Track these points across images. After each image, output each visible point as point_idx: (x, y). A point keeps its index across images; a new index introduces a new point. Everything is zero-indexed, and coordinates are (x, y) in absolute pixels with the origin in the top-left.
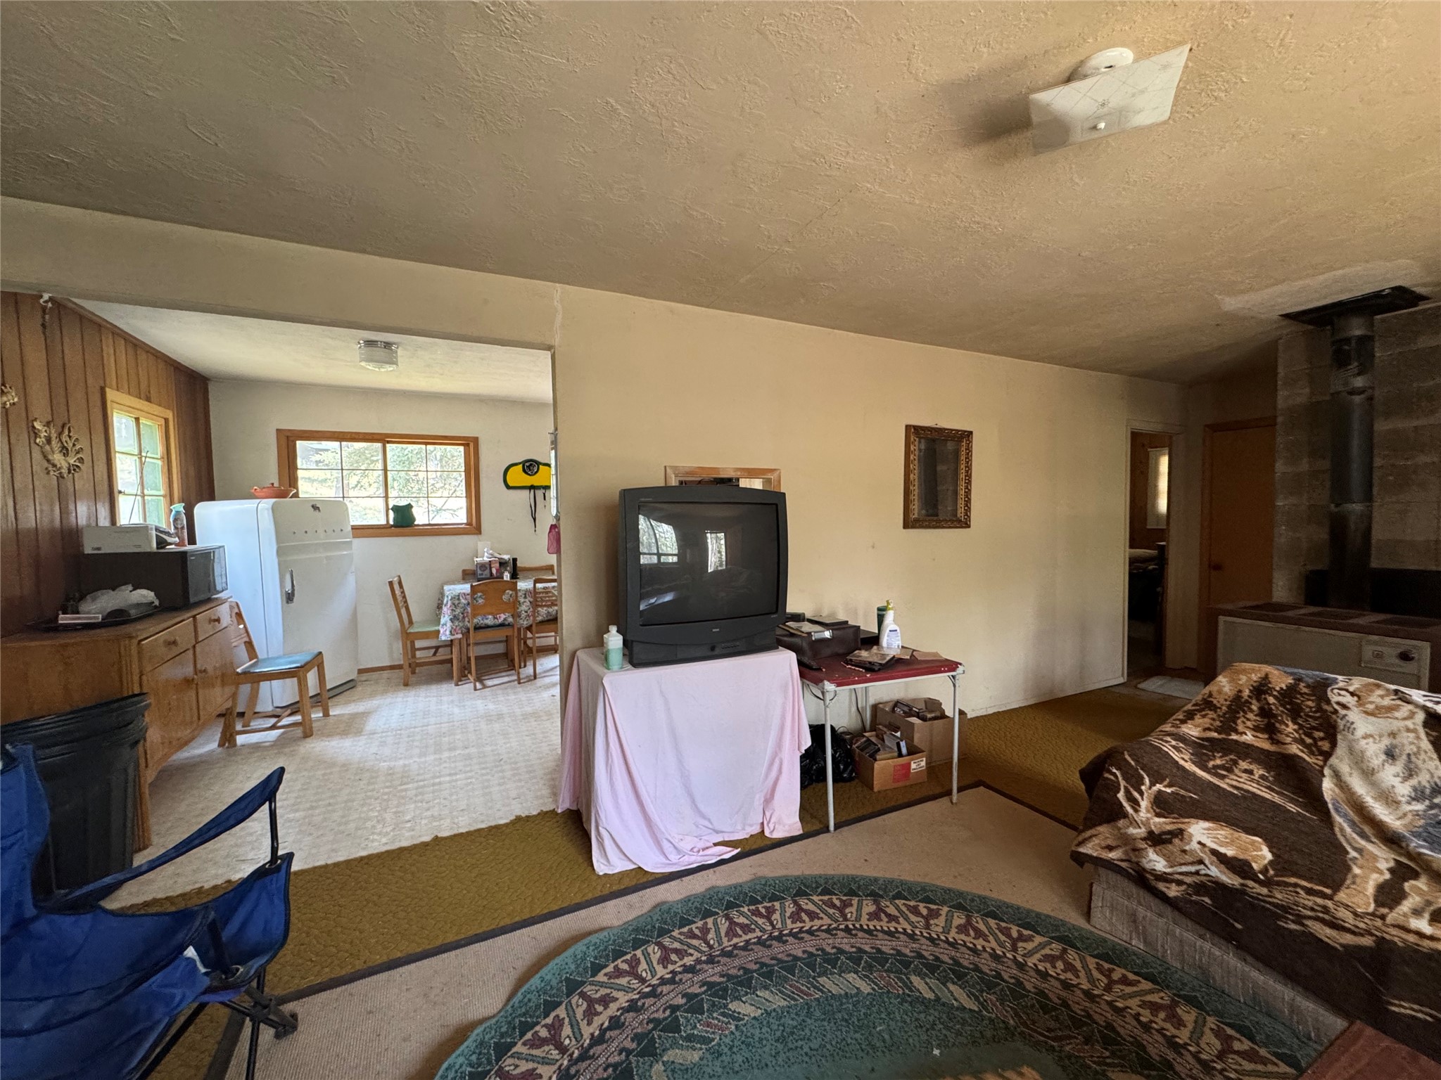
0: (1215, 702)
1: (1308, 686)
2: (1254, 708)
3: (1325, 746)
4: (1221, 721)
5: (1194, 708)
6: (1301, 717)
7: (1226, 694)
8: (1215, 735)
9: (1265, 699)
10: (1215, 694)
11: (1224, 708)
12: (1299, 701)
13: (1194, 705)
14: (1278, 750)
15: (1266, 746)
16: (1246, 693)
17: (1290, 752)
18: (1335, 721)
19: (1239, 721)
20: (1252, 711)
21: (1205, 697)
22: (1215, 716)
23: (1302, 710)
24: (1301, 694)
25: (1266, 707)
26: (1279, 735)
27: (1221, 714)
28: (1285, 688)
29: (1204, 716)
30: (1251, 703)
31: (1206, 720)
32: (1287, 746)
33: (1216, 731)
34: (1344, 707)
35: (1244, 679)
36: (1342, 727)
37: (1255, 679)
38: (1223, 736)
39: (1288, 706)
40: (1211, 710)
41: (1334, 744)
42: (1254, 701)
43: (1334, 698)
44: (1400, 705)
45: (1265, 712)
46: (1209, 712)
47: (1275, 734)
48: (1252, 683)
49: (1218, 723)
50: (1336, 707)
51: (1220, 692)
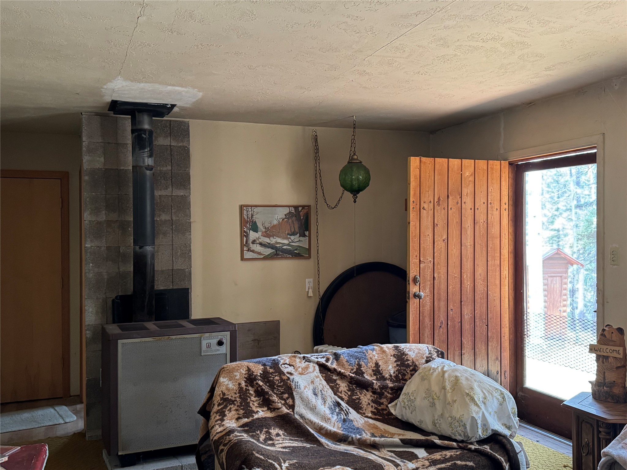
0: (230, 398)
1: (271, 368)
2: (252, 392)
3: (290, 401)
4: (243, 409)
5: (220, 407)
6: (275, 388)
7: (233, 389)
8: (246, 420)
9: (257, 384)
10: (226, 392)
11: (238, 399)
12: (272, 379)
13: (219, 405)
14: (277, 414)
15: (269, 415)
16: (243, 384)
17: (284, 412)
18: (290, 384)
19: (251, 405)
20: (252, 395)
21: (222, 396)
22: (236, 407)
23: (274, 384)
24: (271, 373)
25: (259, 389)
26: (274, 404)
27: (239, 404)
28: (262, 373)
29: (230, 410)
30: (249, 390)
31: (233, 412)
32: (281, 410)
33: (245, 417)
34: (291, 374)
35: (238, 375)
36: (294, 387)
37: (244, 372)
38: (251, 419)
39: (268, 384)
40: (231, 404)
41: (293, 399)
42: (250, 388)
43: (285, 371)
44: (308, 365)
45: (260, 393)
46: (230, 406)
47: (272, 405)
48: (244, 376)
49: (242, 412)
50: (288, 375)
51: (228, 389)
